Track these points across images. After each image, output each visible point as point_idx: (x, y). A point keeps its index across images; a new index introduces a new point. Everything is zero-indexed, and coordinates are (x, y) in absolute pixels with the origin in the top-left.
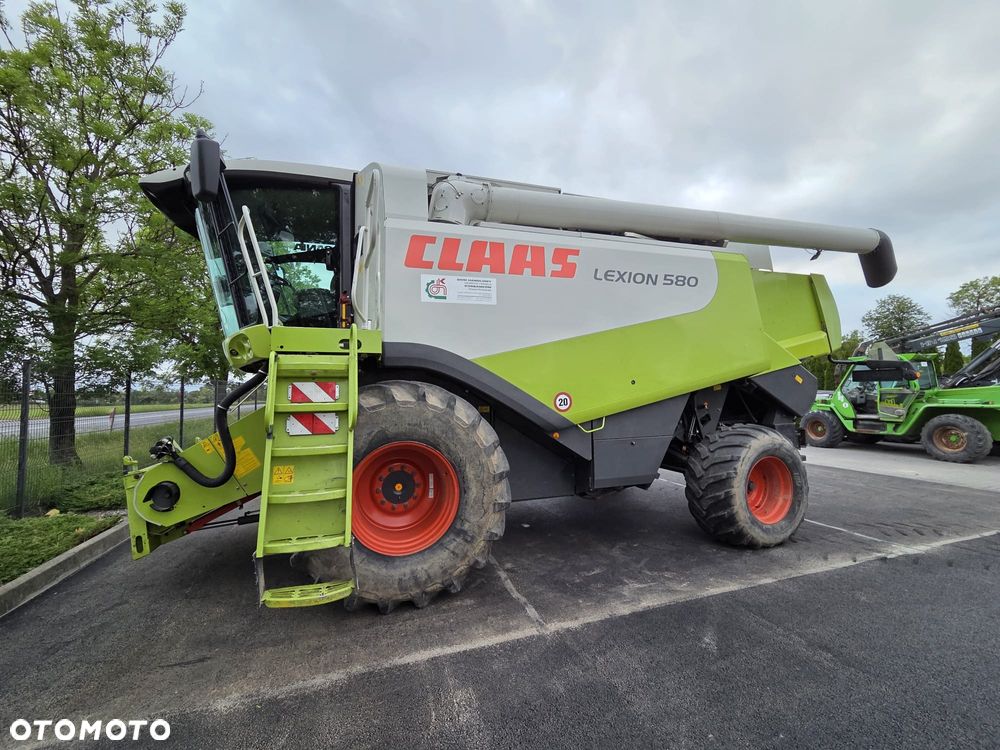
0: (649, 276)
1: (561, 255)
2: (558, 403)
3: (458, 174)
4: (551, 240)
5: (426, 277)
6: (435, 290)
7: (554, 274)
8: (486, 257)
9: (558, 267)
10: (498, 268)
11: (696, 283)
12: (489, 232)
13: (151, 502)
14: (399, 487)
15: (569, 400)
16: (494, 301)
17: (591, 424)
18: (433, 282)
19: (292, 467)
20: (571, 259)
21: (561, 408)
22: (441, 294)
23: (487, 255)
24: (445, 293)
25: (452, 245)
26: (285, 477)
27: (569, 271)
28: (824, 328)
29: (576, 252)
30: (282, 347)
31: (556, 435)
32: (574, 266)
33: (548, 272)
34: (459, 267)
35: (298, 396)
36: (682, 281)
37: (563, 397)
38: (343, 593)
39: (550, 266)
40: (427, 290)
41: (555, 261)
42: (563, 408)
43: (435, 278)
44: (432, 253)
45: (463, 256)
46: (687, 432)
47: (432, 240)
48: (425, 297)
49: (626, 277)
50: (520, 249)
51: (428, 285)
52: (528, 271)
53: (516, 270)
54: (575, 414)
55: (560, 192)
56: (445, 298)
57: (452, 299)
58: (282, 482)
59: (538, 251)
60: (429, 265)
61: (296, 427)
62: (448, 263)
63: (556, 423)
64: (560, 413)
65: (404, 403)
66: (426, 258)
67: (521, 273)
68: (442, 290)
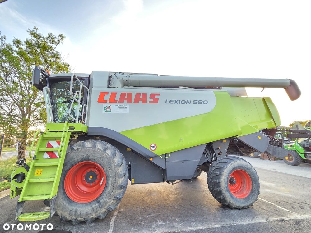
0: (187, 101)
1: (153, 96)
2: (151, 147)
3: (120, 72)
4: (149, 91)
5: (104, 105)
6: (107, 109)
7: (150, 102)
8: (125, 98)
9: (152, 100)
10: (129, 101)
11: (207, 103)
12: (127, 90)
14: (91, 177)
15: (155, 147)
16: (128, 112)
17: (165, 155)
18: (107, 107)
19: (42, 170)
20: (157, 97)
21: (152, 149)
22: (109, 110)
23: (126, 97)
24: (111, 110)
25: (114, 95)
26: (39, 173)
27: (156, 101)
28: (272, 118)
29: (159, 94)
30: (49, 130)
31: (151, 159)
32: (158, 99)
33: (148, 102)
34: (116, 102)
35: (49, 146)
36: (201, 102)
37: (153, 145)
39: (149, 100)
40: (105, 110)
41: (150, 98)
42: (153, 149)
43: (108, 105)
44: (107, 98)
45: (118, 98)
47: (107, 93)
48: (104, 112)
49: (178, 102)
50: (138, 95)
51: (105, 108)
52: (140, 102)
53: (136, 101)
54: (158, 151)
55: (157, 75)
56: (111, 112)
57: (113, 112)
58: (38, 175)
59: (145, 95)
60: (106, 101)
61: (46, 156)
62: (112, 100)
63: (150, 155)
64: (152, 151)
65: (88, 148)
66: (105, 99)
67: (138, 102)
68: (110, 109)
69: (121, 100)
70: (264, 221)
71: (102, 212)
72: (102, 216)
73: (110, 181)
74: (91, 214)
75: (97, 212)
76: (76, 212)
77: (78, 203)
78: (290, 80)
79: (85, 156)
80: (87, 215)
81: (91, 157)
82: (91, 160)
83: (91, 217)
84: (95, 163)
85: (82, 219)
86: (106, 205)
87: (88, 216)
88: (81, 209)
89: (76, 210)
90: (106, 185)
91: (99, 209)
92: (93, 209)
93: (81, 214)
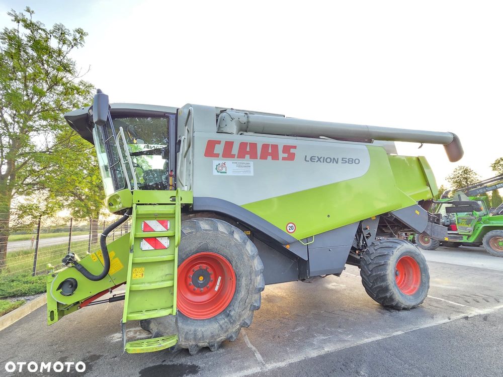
0: (334, 159)
1: (287, 149)
2: (288, 228)
3: (232, 109)
4: (281, 141)
5: (216, 162)
6: (220, 168)
7: (284, 159)
9: (286, 155)
10: (253, 156)
11: (359, 162)
12: (249, 138)
13: (61, 290)
14: (201, 278)
15: (294, 227)
16: (252, 174)
17: (307, 240)
18: (219, 164)
19: (143, 269)
20: (292, 151)
21: (290, 231)
22: (224, 171)
23: (248, 149)
24: (226, 170)
25: (229, 145)
26: (140, 275)
27: (291, 157)
28: (428, 185)
29: (295, 147)
30: (139, 201)
31: (288, 247)
32: (294, 154)
33: (280, 158)
34: (233, 156)
35: (147, 228)
36: (351, 161)
37: (291, 225)
38: (171, 343)
39: (281, 155)
40: (216, 169)
41: (284, 152)
42: (291, 231)
43: (221, 162)
44: (219, 149)
45: (235, 150)
46: (359, 243)
47: (219, 142)
48: (215, 173)
49: (322, 160)
50: (265, 147)
51: (217, 166)
52: (270, 158)
53: (263, 157)
54: (298, 235)
55: (284, 116)
56: (226, 173)
57: (230, 173)
58: (138, 277)
59: (275, 147)
60: (217, 156)
61: (146, 246)
62: (227, 154)
63: (288, 240)
64: (289, 234)
65: (206, 230)
66: (216, 152)
67: (266, 159)
68: (224, 168)
69: (241, 155)
70: (447, 320)
71: (234, 330)
72: (234, 336)
73: (244, 282)
74: (219, 335)
75: (227, 331)
76: (195, 335)
77: (197, 320)
78: (453, 134)
79: (201, 244)
80: (213, 337)
81: (211, 245)
82: (211, 250)
83: (218, 340)
84: (217, 255)
85: (206, 344)
86: (239, 319)
87: (215, 339)
88: (203, 329)
89: (195, 331)
90: (237, 288)
91: (230, 326)
92: (221, 326)
93: (205, 336)
